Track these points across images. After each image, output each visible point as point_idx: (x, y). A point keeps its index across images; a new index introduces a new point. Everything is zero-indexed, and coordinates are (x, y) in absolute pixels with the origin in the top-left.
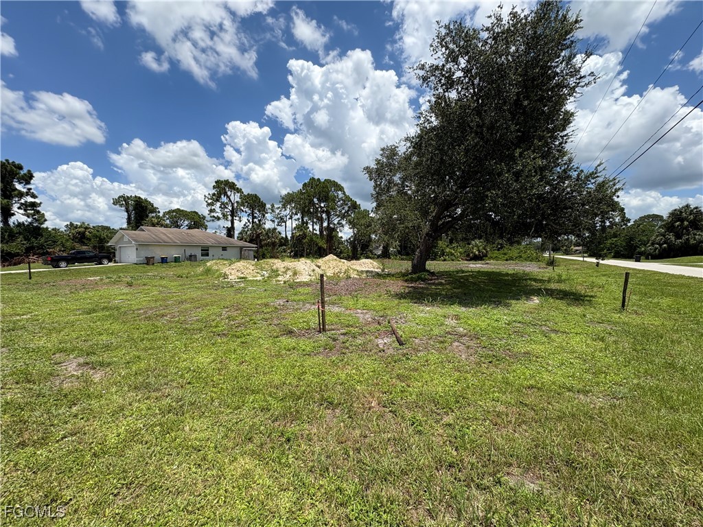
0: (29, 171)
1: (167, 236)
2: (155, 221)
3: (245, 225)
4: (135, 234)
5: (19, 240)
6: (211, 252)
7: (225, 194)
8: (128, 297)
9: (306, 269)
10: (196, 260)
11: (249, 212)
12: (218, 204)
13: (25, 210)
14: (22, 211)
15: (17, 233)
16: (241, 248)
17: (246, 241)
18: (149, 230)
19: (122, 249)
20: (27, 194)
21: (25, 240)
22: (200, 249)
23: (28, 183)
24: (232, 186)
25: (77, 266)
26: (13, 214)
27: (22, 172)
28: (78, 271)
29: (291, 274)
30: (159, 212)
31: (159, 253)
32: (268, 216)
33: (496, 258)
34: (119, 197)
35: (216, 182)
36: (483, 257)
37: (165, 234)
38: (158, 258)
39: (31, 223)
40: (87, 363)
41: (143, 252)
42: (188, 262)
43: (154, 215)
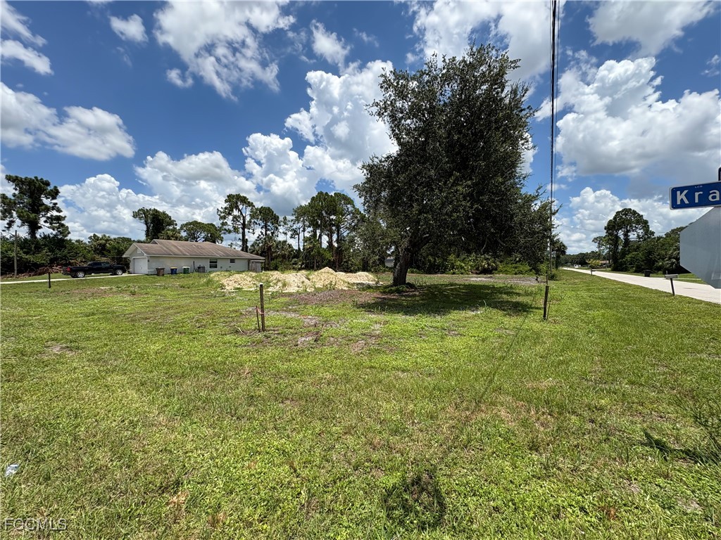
0: (55, 187)
2: (170, 233)
3: (258, 237)
4: (147, 247)
5: (44, 251)
6: (219, 264)
7: (237, 207)
8: (127, 304)
9: (296, 281)
10: (204, 272)
11: (263, 224)
12: (231, 217)
13: (51, 224)
14: (48, 225)
15: (43, 245)
16: (249, 260)
17: (257, 254)
18: (161, 243)
19: (136, 260)
20: (53, 208)
21: (50, 252)
22: (209, 261)
23: (54, 198)
24: (244, 200)
25: (94, 276)
26: (40, 227)
28: (94, 281)
29: (281, 285)
30: (176, 225)
31: (169, 265)
32: (281, 229)
33: (506, 272)
34: (139, 210)
35: (228, 196)
36: (492, 270)
37: (176, 247)
38: (168, 269)
39: (56, 235)
40: (68, 347)
41: (154, 264)
42: (196, 274)
43: (171, 227)
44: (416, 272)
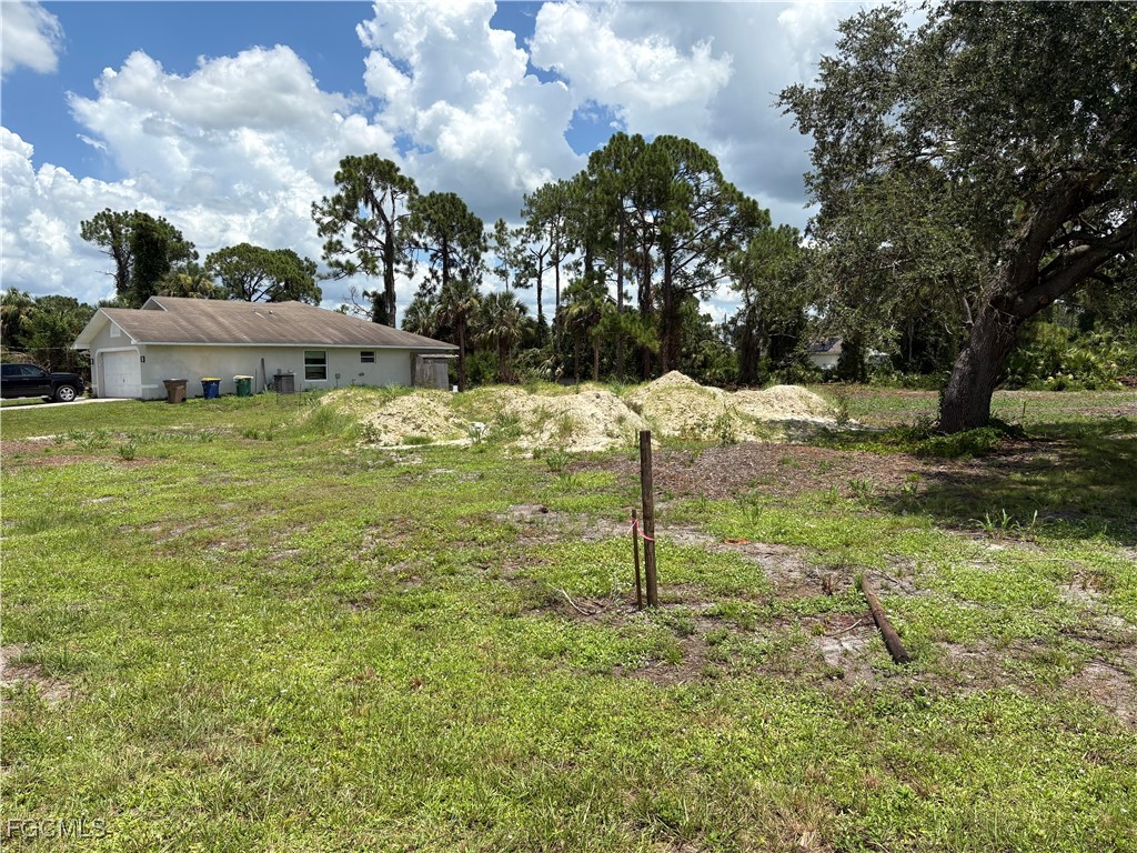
1: (219, 324)
2: (188, 280)
3: (423, 286)
4: (135, 318)
6: (331, 366)
7: (369, 197)
8: (123, 490)
9: (600, 415)
10: (291, 390)
11: (436, 247)
12: (350, 227)
16: (414, 354)
17: (426, 334)
18: (172, 308)
19: (107, 360)
22: (303, 357)
24: (386, 172)
29: (555, 429)
30: (196, 255)
31: (197, 370)
32: (490, 258)
34: (97, 217)
35: (344, 164)
37: (212, 318)
38: (194, 384)
40: (31, 661)
41: (157, 367)
42: (271, 396)
43: (183, 263)
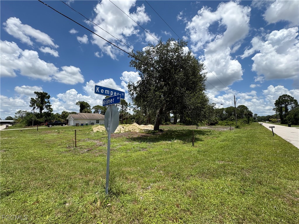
0: (49, 95)
1: (85, 116)
2: (86, 110)
3: (120, 111)
4: (74, 115)
6: (100, 122)
13: (47, 108)
14: (46, 108)
15: (43, 115)
19: (70, 120)
20: (48, 102)
21: (45, 118)
22: (96, 120)
23: (48, 99)
26: (44, 109)
27: (47, 95)
30: (91, 107)
31: (81, 122)
36: (215, 124)
38: (80, 124)
39: (48, 112)
41: (76, 122)
42: (90, 125)
43: (88, 108)
44: (182, 125)
